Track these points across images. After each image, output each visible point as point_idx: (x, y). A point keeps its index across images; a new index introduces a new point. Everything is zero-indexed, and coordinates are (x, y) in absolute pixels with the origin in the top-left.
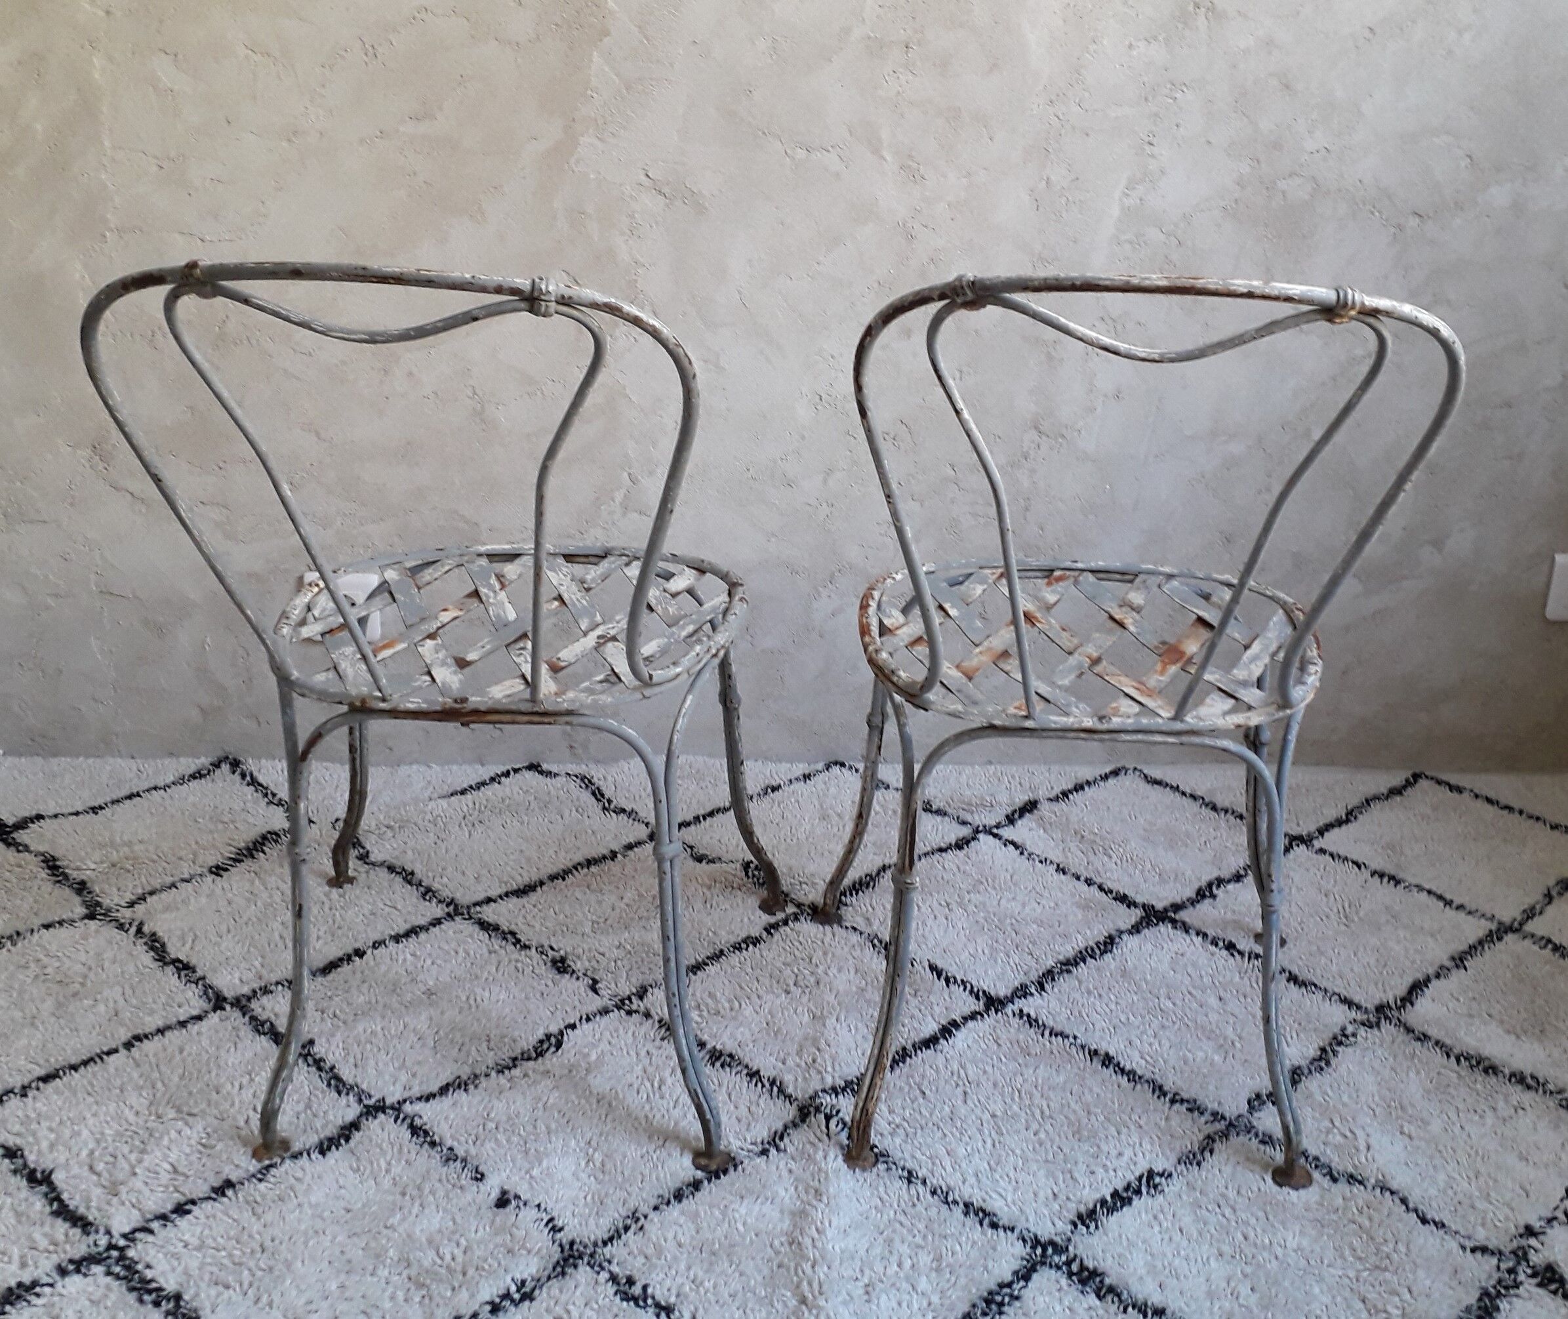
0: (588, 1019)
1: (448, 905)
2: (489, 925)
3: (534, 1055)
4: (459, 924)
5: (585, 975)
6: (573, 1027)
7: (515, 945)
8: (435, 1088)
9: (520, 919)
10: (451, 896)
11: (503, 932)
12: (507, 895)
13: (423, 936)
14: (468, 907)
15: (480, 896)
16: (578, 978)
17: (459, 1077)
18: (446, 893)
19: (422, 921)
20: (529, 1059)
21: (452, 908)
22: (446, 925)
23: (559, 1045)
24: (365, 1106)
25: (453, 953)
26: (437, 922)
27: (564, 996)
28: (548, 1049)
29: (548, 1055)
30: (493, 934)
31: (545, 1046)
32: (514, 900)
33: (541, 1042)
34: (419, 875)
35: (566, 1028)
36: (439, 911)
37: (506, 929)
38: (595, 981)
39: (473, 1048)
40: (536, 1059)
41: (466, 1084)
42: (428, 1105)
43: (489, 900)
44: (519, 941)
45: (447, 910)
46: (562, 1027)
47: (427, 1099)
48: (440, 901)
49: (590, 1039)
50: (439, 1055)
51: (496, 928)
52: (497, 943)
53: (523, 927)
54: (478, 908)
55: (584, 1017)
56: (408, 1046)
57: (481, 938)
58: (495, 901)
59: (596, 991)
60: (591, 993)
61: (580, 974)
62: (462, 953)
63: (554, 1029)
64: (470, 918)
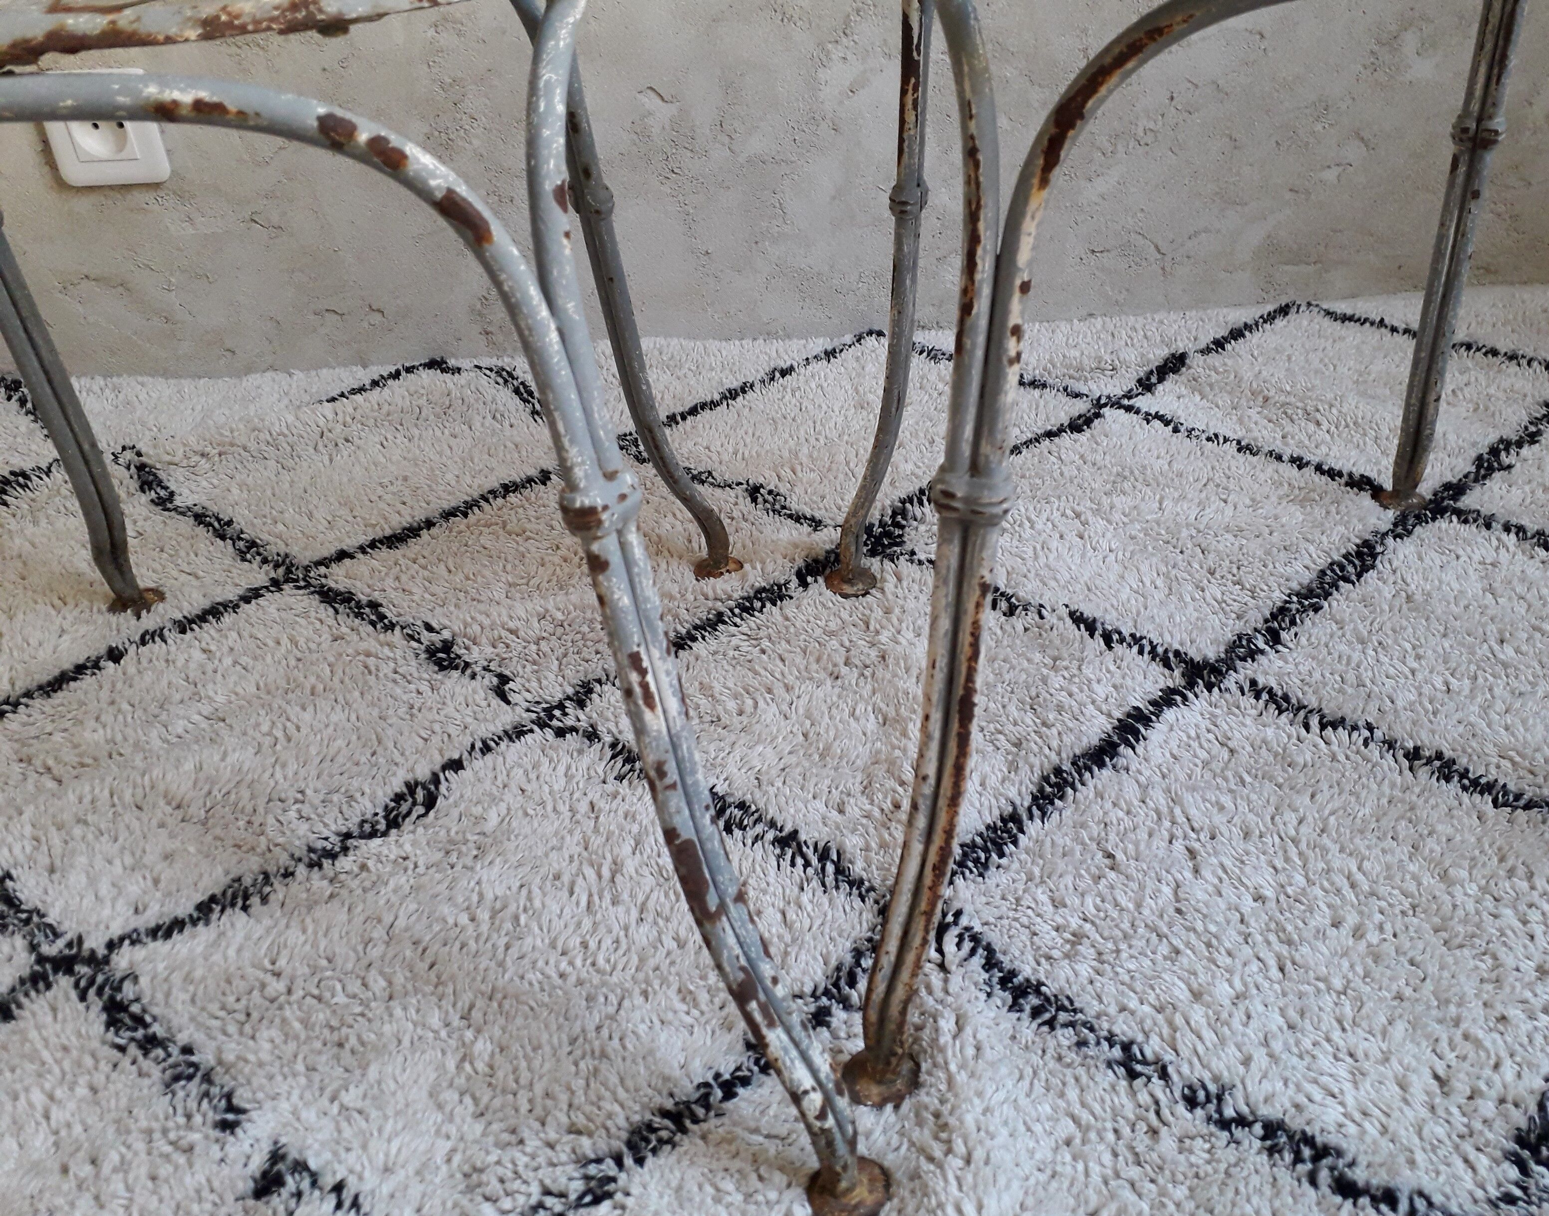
0: (486, 749)
1: (277, 566)
2: (338, 593)
3: (382, 826)
4: (290, 596)
5: (486, 669)
6: (456, 765)
7: (373, 624)
8: (185, 908)
9: (390, 582)
10: (283, 549)
11: (359, 605)
12: (373, 545)
13: (228, 619)
14: (307, 569)
15: (329, 550)
16: (473, 676)
17: (239, 880)
18: (276, 548)
19: (231, 594)
20: (373, 834)
21: (281, 571)
22: (270, 603)
23: (430, 803)
24: (41, 959)
25: (271, 643)
26: (252, 595)
27: (450, 710)
28: (409, 813)
29: (408, 825)
30: (341, 608)
31: (404, 807)
32: (384, 553)
33: (398, 798)
34: (241, 522)
35: (444, 768)
36: (259, 576)
37: (364, 599)
38: (504, 679)
39: (271, 820)
40: (385, 834)
41: (246, 897)
42: (169, 944)
43: (342, 555)
44: (382, 617)
45: (273, 574)
46: (437, 768)
47: (168, 935)
48: (265, 561)
49: (487, 785)
50: (209, 838)
51: (347, 598)
52: (346, 623)
53: (393, 594)
54: (323, 570)
55: (479, 744)
56: (154, 822)
57: (323, 616)
58: (351, 556)
59: (502, 695)
60: (496, 702)
61: (478, 669)
62: (285, 641)
63: (423, 773)
64: (308, 585)
